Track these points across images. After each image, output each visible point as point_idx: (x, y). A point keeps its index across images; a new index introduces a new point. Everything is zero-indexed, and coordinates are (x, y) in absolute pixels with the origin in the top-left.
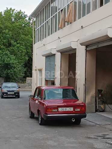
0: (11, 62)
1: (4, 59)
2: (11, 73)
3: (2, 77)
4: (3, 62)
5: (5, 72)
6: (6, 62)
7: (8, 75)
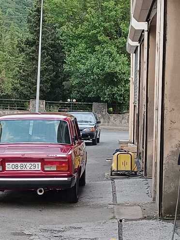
0: (117, 69)
1: (104, 64)
2: (120, 93)
3: (102, 102)
4: (103, 70)
5: (107, 92)
6: (108, 71)
7: (114, 98)
